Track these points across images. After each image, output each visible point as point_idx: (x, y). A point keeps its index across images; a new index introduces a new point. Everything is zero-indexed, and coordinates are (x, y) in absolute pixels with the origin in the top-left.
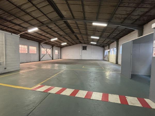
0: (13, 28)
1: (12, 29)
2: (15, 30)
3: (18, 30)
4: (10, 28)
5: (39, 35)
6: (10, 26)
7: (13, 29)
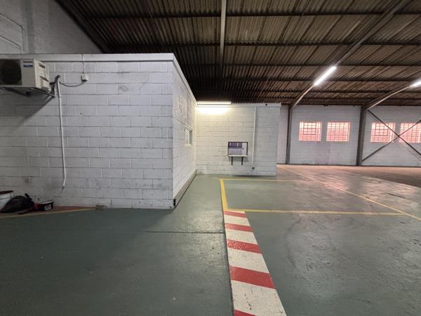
0: (288, 88)
1: (286, 91)
2: (292, 91)
3: (297, 91)
4: (284, 91)
5: (354, 83)
6: (282, 88)
7: (289, 91)
